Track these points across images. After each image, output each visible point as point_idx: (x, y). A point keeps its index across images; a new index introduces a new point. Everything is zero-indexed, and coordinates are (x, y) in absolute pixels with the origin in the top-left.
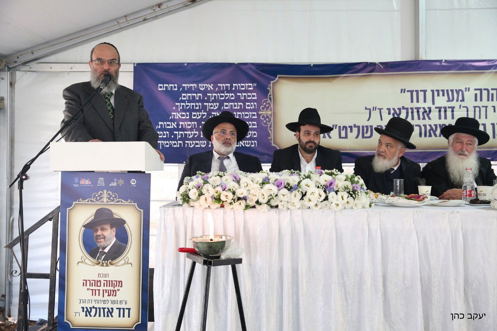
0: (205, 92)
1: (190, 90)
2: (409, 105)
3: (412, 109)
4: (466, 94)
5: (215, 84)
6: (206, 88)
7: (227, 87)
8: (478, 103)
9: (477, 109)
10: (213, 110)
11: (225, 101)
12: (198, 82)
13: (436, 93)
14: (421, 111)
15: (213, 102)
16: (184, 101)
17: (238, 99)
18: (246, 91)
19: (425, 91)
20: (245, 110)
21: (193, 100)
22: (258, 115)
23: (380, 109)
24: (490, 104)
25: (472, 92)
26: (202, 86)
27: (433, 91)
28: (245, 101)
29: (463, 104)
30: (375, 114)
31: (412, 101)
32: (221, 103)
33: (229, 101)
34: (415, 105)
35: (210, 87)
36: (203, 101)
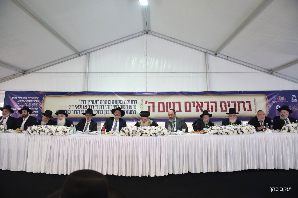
0: (24, 100)
1: (20, 99)
2: (81, 104)
3: (82, 106)
4: (98, 101)
5: (27, 97)
6: (25, 99)
7: (31, 98)
8: (101, 104)
9: (101, 106)
10: (26, 105)
11: (30, 102)
12: (22, 97)
13: (89, 101)
14: (84, 106)
15: (27, 102)
16: (18, 102)
17: (33, 102)
18: (36, 100)
19: (86, 101)
20: (35, 105)
21: (21, 102)
22: (39, 107)
23: (73, 105)
24: (105, 105)
25: (99, 101)
26: (24, 98)
27: (88, 100)
28: (35, 102)
29: (96, 104)
30: (72, 107)
31: (82, 103)
32: (29, 103)
33: (31, 102)
34: (83, 104)
35: (26, 98)
36: (24, 102)
